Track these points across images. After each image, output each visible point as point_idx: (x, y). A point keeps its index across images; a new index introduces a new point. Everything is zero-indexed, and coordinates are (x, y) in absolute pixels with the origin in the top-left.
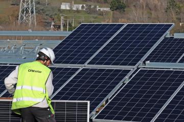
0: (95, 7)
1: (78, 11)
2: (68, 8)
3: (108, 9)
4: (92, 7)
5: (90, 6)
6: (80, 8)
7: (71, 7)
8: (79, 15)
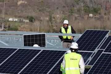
0: (23, 20)
1: (16, 22)
2: (12, 20)
3: (28, 21)
4: (22, 20)
5: (21, 19)
6: (17, 20)
7: (13, 20)
8: (16, 23)
